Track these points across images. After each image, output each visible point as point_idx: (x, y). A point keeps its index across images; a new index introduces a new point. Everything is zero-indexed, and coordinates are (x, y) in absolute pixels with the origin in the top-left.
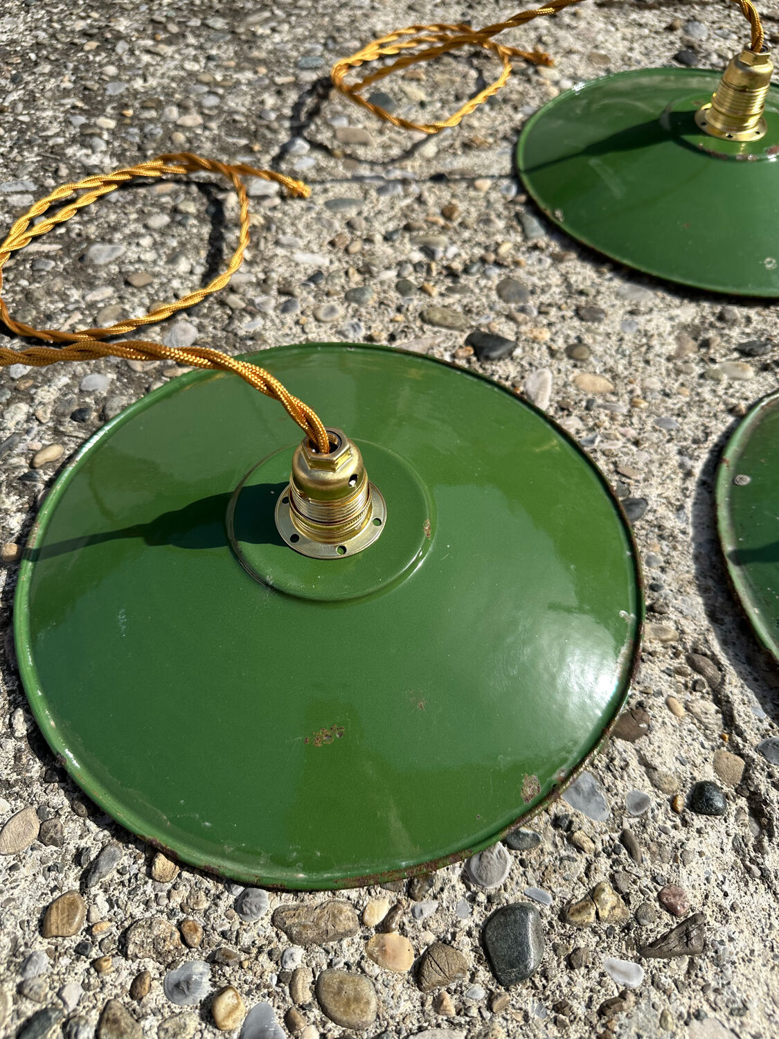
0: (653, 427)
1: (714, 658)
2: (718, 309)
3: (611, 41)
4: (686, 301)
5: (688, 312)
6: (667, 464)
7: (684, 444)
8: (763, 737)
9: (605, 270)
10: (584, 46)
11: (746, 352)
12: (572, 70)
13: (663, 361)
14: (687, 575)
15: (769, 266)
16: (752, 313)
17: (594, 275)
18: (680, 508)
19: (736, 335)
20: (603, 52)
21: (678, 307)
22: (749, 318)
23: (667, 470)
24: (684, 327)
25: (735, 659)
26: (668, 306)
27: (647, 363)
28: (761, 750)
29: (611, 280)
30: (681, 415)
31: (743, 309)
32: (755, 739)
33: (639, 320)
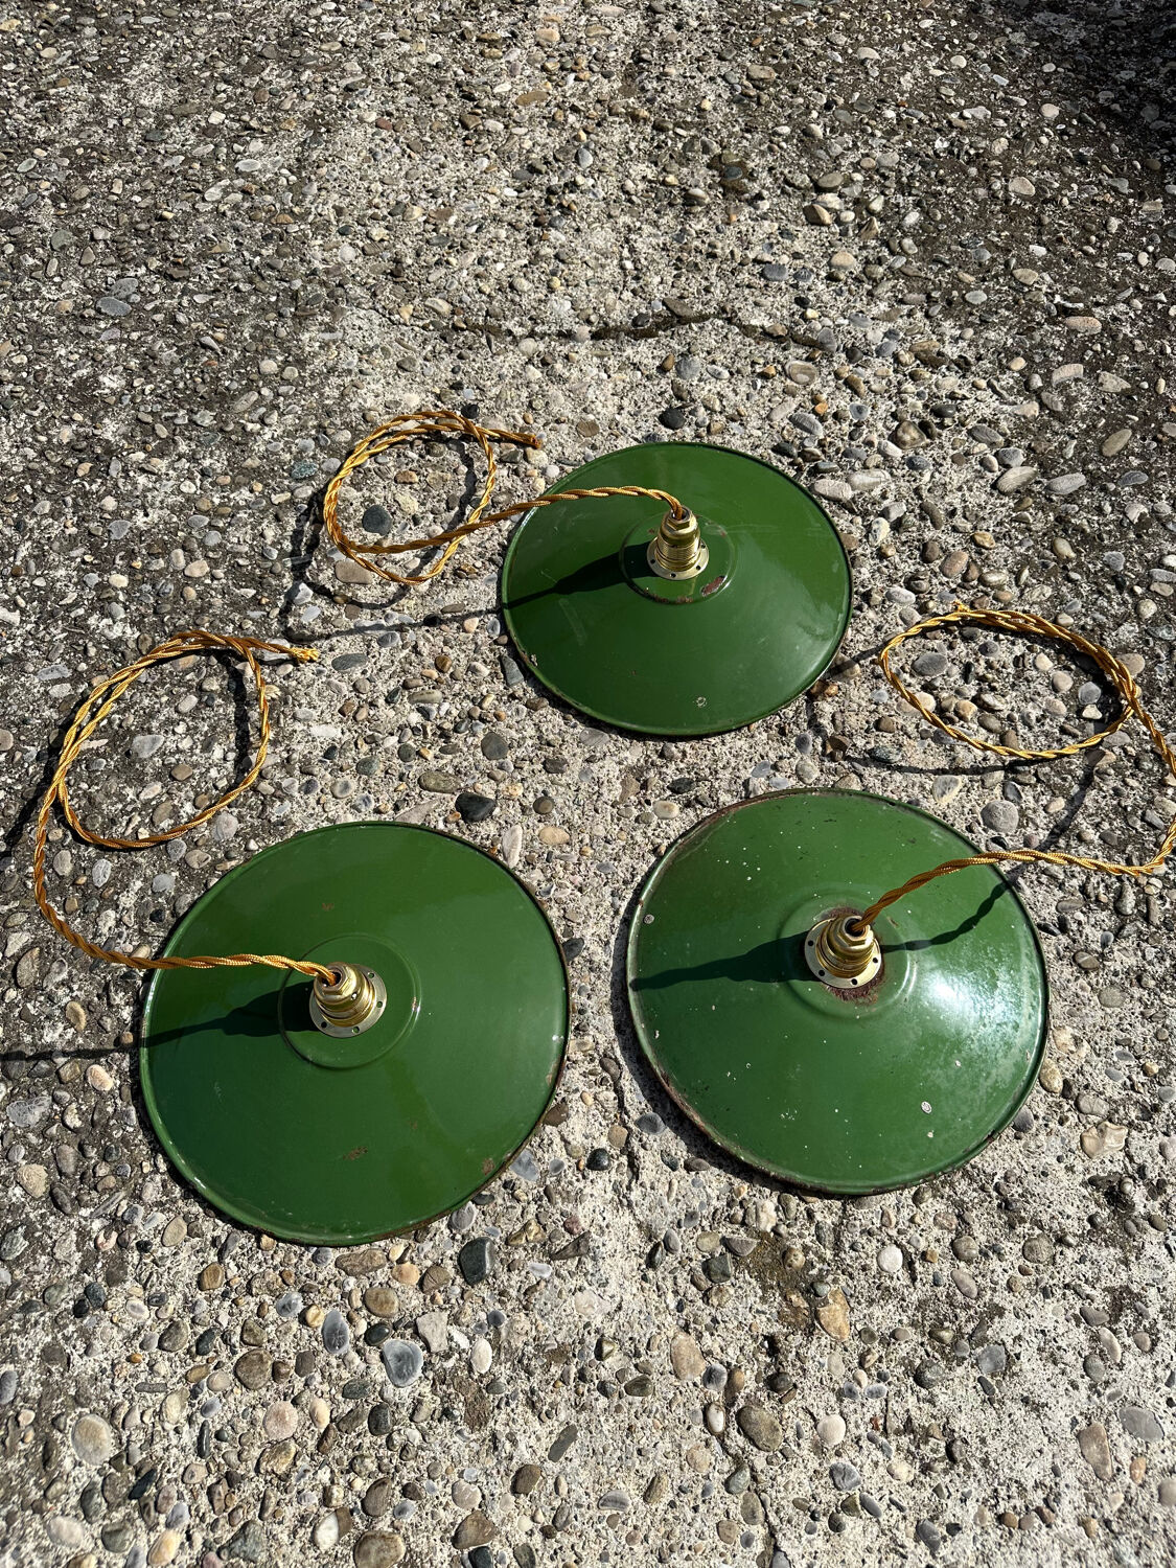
0: (595, 873)
1: (616, 1060)
2: (660, 748)
4: (635, 743)
5: (634, 753)
6: (602, 905)
7: (617, 886)
8: (642, 1114)
9: (569, 716)
11: (676, 788)
13: (609, 807)
14: (605, 999)
15: (700, 705)
16: (688, 747)
17: (562, 722)
18: (607, 943)
19: (671, 773)
20: (592, 417)
21: (627, 749)
22: (684, 753)
23: (602, 911)
24: (631, 769)
25: (629, 1060)
26: (619, 749)
27: (596, 811)
28: (638, 1123)
29: (574, 727)
30: (617, 859)
31: (681, 745)
32: (635, 1116)
33: (595, 767)
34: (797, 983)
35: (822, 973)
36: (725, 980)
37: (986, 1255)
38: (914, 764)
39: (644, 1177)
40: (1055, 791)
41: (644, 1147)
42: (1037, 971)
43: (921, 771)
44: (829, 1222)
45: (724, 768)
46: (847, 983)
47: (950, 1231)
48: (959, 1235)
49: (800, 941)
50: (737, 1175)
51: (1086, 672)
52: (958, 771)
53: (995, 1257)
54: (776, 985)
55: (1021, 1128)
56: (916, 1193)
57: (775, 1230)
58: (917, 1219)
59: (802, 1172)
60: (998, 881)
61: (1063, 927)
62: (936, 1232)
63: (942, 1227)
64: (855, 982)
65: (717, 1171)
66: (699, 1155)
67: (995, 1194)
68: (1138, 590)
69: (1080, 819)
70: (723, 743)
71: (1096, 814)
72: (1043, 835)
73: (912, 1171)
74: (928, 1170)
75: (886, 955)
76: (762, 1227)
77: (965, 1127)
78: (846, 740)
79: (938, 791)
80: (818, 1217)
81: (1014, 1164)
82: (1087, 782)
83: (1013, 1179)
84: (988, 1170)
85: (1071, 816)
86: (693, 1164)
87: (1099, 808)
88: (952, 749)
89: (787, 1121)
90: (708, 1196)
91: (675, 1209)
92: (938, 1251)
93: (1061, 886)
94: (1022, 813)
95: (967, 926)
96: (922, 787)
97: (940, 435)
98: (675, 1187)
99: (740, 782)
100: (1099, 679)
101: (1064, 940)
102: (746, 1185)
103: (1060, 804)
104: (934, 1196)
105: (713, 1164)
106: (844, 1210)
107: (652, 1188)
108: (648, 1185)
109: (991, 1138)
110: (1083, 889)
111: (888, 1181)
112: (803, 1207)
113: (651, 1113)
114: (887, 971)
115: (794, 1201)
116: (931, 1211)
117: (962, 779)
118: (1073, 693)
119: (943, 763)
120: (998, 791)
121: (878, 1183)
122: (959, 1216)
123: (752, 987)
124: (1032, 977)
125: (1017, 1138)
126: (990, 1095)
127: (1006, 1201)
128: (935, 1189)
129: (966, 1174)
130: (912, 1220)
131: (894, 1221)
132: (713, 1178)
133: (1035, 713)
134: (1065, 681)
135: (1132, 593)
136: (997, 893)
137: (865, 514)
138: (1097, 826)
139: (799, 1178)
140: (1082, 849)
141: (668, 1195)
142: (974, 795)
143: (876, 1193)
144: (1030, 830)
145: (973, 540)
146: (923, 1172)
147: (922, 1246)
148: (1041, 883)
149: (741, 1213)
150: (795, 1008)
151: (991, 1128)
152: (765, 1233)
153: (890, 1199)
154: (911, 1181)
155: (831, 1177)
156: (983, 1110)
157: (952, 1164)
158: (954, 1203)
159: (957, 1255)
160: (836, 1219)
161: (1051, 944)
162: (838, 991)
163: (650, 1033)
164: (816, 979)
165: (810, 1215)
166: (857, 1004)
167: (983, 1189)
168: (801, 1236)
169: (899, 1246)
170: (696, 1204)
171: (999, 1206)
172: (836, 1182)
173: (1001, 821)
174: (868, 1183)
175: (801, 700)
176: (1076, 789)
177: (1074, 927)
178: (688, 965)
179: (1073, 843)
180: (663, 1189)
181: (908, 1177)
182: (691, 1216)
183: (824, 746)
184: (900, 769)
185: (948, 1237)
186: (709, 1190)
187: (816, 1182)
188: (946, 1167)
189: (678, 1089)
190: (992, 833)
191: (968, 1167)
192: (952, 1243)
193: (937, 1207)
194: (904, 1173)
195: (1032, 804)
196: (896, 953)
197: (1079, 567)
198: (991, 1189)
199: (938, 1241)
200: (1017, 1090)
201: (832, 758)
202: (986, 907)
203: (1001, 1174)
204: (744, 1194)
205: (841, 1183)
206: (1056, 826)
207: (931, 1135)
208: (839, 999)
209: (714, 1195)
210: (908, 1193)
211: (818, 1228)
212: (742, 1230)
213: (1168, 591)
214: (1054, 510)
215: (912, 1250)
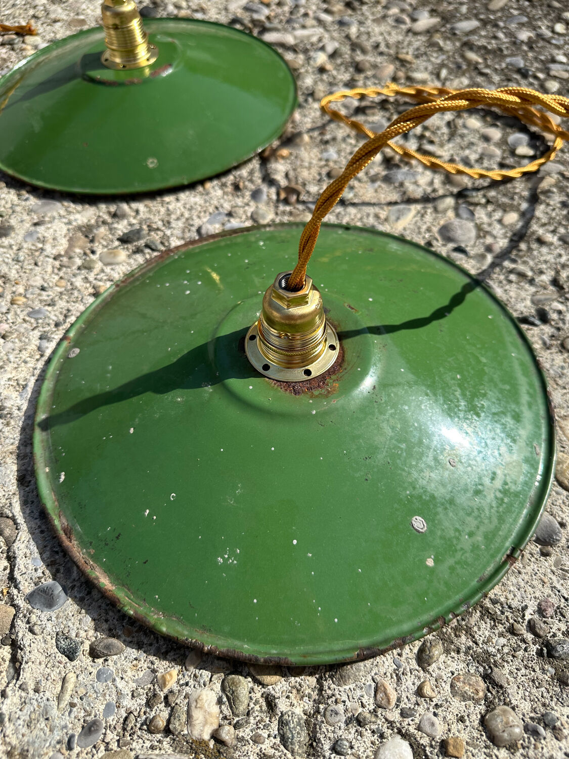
0: (24, 320)
1: (13, 519)
2: (113, 208)
3: (92, 7)
4: (87, 206)
5: (84, 215)
6: (25, 349)
7: (47, 329)
8: (36, 585)
9: (24, 192)
10: (68, 15)
11: (124, 240)
12: (52, 35)
13: (51, 260)
14: (11, 447)
15: (151, 166)
16: (141, 206)
17: (15, 198)
18: (25, 387)
19: (122, 227)
20: (82, 17)
21: (79, 212)
22: (137, 212)
23: (25, 355)
24: (79, 228)
25: (29, 517)
26: (70, 213)
27: (36, 264)
28: (30, 598)
29: (27, 200)
30: (52, 304)
31: (135, 205)
32: (27, 587)
33: (41, 229)
34: (235, 383)
35: (266, 367)
36: (149, 395)
37: (535, 733)
38: (367, 200)
39: (28, 675)
40: (505, 208)
41: (31, 631)
42: (527, 359)
43: (374, 205)
44: (298, 711)
45: (178, 219)
46: (298, 375)
47: (477, 702)
48: (490, 706)
49: (239, 339)
50: (163, 656)
51: (511, 126)
52: (410, 201)
53: (548, 734)
54: (209, 389)
55: (546, 542)
56: (421, 650)
57: (215, 736)
58: (427, 690)
59: (252, 640)
60: (467, 280)
61: (543, 317)
62: (457, 706)
63: (464, 697)
64: (308, 373)
65: (133, 653)
66: (111, 633)
67: (529, 637)
68: (541, 76)
69: (535, 227)
70: (177, 200)
71: (549, 223)
72: (502, 243)
73: (410, 618)
74: (433, 613)
75: (348, 342)
76: (196, 734)
77: (475, 548)
78: (300, 188)
79: (393, 218)
80: (282, 706)
81: (548, 591)
82: (534, 199)
83: (550, 611)
84: (515, 604)
85: (527, 225)
86: (100, 648)
87: (551, 218)
88: (402, 185)
89: (226, 566)
90: (119, 694)
91: (67, 720)
92: (464, 736)
93: (531, 282)
94: (479, 228)
95: (440, 314)
96: (377, 216)
97: (361, 9)
98: (70, 686)
99: (194, 229)
100: (524, 129)
101: (547, 329)
102: (175, 670)
103: (512, 218)
104: (447, 651)
105: (129, 644)
106: (321, 690)
107: (36, 691)
108: (31, 686)
109: (511, 557)
110: (555, 282)
111: (378, 637)
112: (259, 692)
113: (50, 581)
114: (348, 356)
115: (244, 684)
116: (446, 675)
117: (415, 208)
118: (503, 142)
119: (395, 197)
120: (451, 214)
121: (364, 642)
122: (487, 677)
123: (178, 397)
124: (522, 364)
125: (545, 554)
126: (501, 501)
127: (547, 644)
128: (446, 640)
129: (486, 613)
130: (419, 692)
131: (393, 697)
132: (128, 665)
133: (473, 157)
134: (496, 134)
135: (536, 77)
136: (467, 289)
137: (306, 51)
138: (554, 232)
139: (246, 649)
140: (544, 250)
141: (59, 698)
142: (429, 218)
143: (362, 658)
144: (489, 240)
145: (397, 58)
146: (426, 617)
147: (440, 732)
148: (510, 282)
149: (165, 714)
150: (233, 413)
151: (508, 544)
152: (201, 742)
153: (386, 663)
154: (412, 632)
155: (294, 643)
156: (495, 521)
157: (465, 600)
158: (477, 658)
159: (494, 739)
160: (308, 705)
161: (537, 334)
162: (288, 385)
163: (54, 475)
164: (258, 375)
165: (271, 703)
166: (312, 397)
167: (512, 631)
168: (256, 740)
169: (405, 736)
170: (99, 707)
171: (540, 653)
172: (302, 649)
173: (458, 234)
174: (349, 643)
175: (255, 164)
176: (524, 206)
177: (555, 316)
178: (108, 388)
179: (534, 246)
180: (51, 690)
181: (406, 627)
182: (90, 728)
183: (278, 194)
184: (354, 205)
185: (476, 711)
186: (120, 684)
187: (273, 651)
188: (458, 605)
189: (83, 544)
190: (451, 245)
191: (487, 603)
192: (483, 721)
193: (453, 666)
194: (400, 622)
195: (485, 219)
196: (358, 338)
197: (487, 66)
198: (522, 629)
199: (461, 719)
200: (532, 493)
201: (286, 202)
202: (458, 300)
203: (532, 607)
204: (172, 684)
205: (310, 648)
206: (514, 235)
207: (430, 563)
208: (288, 395)
209: (127, 691)
210: (410, 651)
211: (282, 723)
212: (167, 741)
213: (565, 75)
214: (459, 40)
215: (425, 741)
